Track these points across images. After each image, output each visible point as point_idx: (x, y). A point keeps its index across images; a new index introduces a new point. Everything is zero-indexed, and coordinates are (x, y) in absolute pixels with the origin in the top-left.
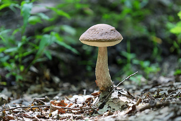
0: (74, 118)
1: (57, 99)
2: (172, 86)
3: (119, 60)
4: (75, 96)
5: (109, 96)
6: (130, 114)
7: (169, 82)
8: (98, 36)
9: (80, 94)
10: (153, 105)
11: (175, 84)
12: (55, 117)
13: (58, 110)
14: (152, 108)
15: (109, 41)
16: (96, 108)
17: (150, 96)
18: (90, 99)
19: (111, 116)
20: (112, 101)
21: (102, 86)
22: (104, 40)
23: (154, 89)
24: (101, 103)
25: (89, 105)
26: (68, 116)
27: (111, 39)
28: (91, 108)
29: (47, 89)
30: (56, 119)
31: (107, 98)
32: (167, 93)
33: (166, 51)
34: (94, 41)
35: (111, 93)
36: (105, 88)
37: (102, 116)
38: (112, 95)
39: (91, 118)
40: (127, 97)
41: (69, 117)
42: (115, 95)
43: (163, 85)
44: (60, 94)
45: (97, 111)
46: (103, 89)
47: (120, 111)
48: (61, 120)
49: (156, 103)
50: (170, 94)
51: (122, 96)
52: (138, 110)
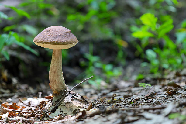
0: (23, 121)
1: (10, 101)
2: (130, 91)
3: (82, 63)
4: (30, 99)
5: (62, 100)
6: (80, 119)
7: (129, 86)
8: (52, 38)
9: (35, 97)
10: (103, 110)
11: (133, 89)
12: (4, 120)
13: (8, 113)
14: (102, 113)
15: (64, 43)
16: (48, 112)
17: (104, 101)
18: (43, 102)
19: (60, 121)
20: (65, 106)
21: (56, 90)
22: (58, 42)
23: (112, 94)
24: (54, 107)
25: (41, 108)
26: (17, 120)
27: (65, 42)
28: (42, 112)
29: (3, 91)
30: (5, 122)
31: (60, 102)
32: (122, 99)
33: (131, 54)
34: (47, 43)
35: (64, 97)
36: (58, 91)
37: (52, 120)
38: (65, 99)
39: (41, 122)
40: (80, 101)
41: (19, 120)
42: (68, 99)
43: (121, 90)
44: (16, 96)
45: (48, 115)
46: (56, 92)
47: (71, 116)
48: (9, 123)
49: (106, 109)
50: (126, 99)
51: (75, 100)
52: (88, 115)
